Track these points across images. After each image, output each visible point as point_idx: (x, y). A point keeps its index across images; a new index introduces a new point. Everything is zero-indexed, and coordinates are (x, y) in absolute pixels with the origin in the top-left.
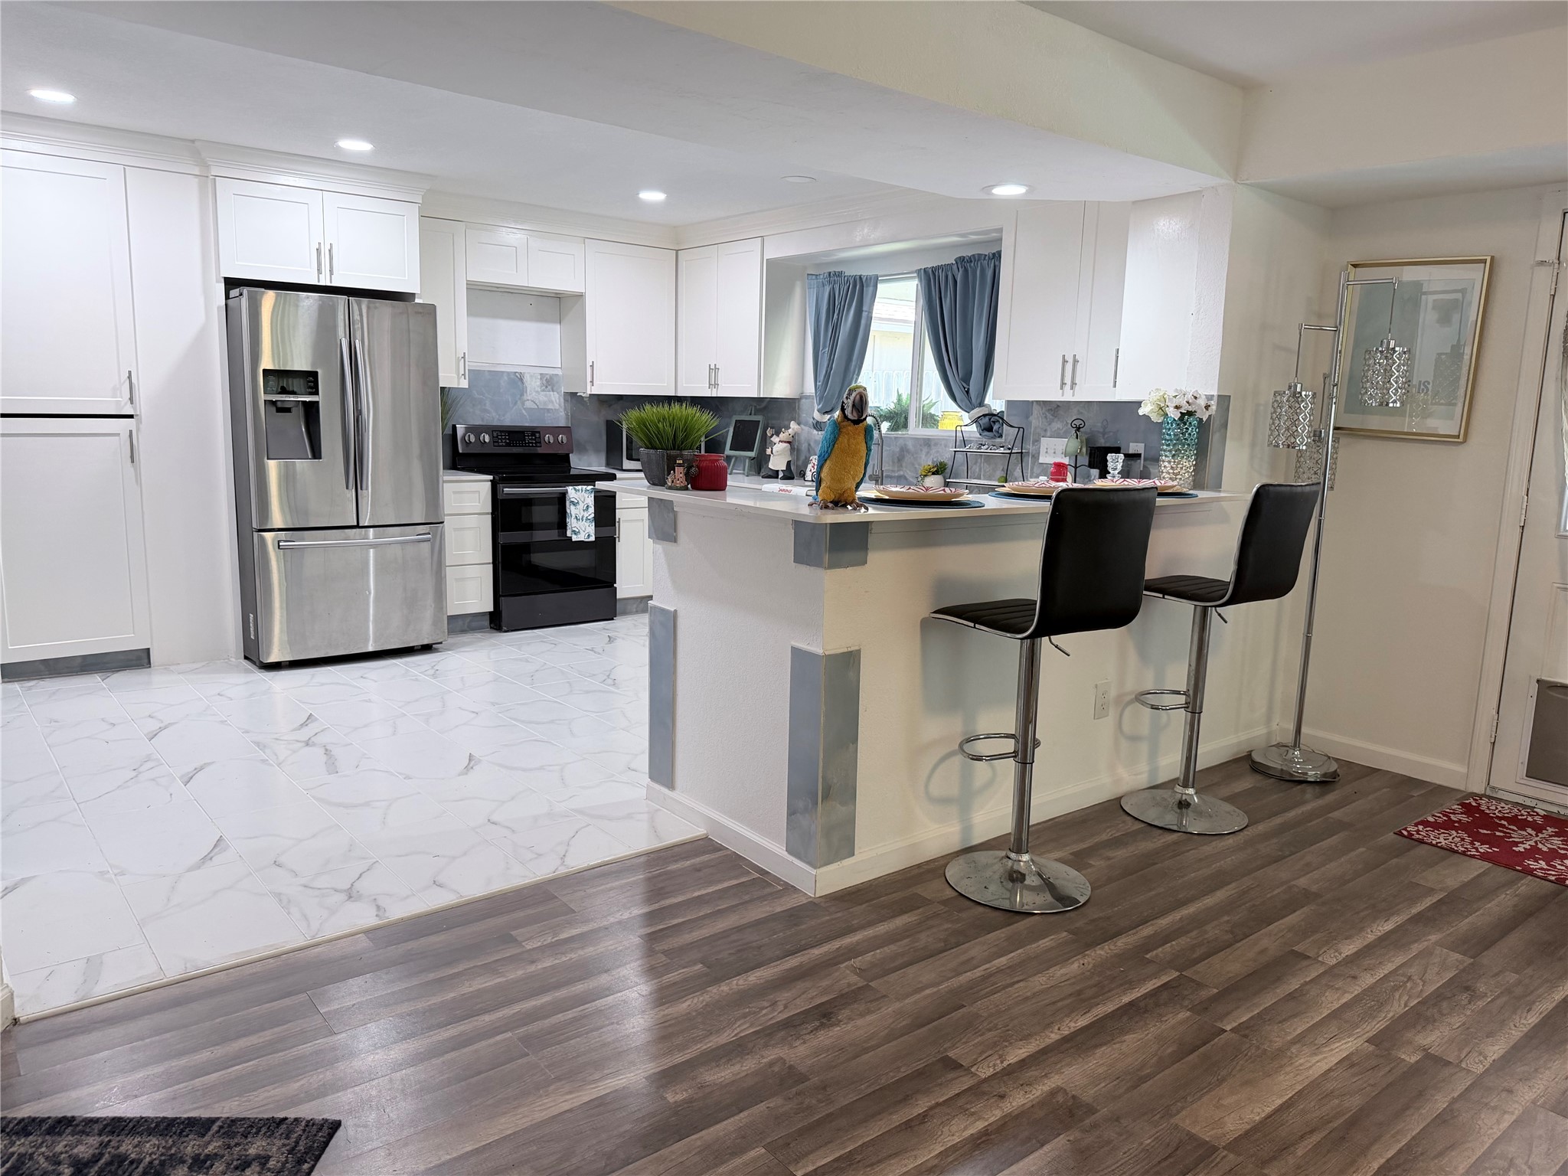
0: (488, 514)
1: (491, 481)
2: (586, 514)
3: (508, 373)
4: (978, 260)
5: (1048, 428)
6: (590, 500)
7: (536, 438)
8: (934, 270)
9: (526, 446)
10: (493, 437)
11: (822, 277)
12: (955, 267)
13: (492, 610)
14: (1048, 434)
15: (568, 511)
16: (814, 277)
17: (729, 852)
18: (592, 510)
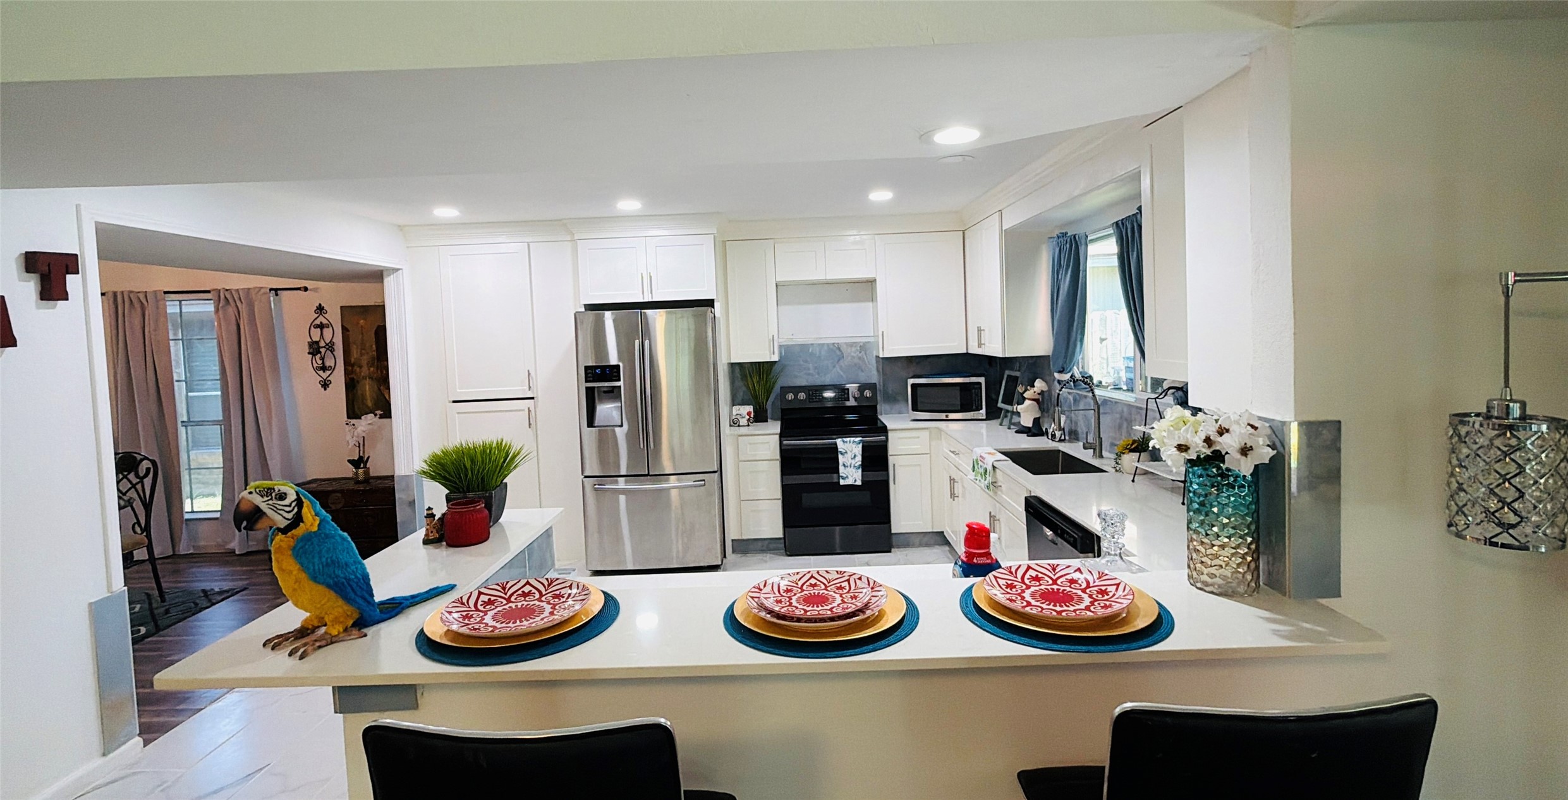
0: (777, 460)
1: (780, 432)
2: (853, 462)
3: (828, 344)
6: (858, 450)
10: (809, 395)
11: (1056, 238)
13: (780, 536)
15: (839, 459)
16: (1051, 237)
18: (859, 458)
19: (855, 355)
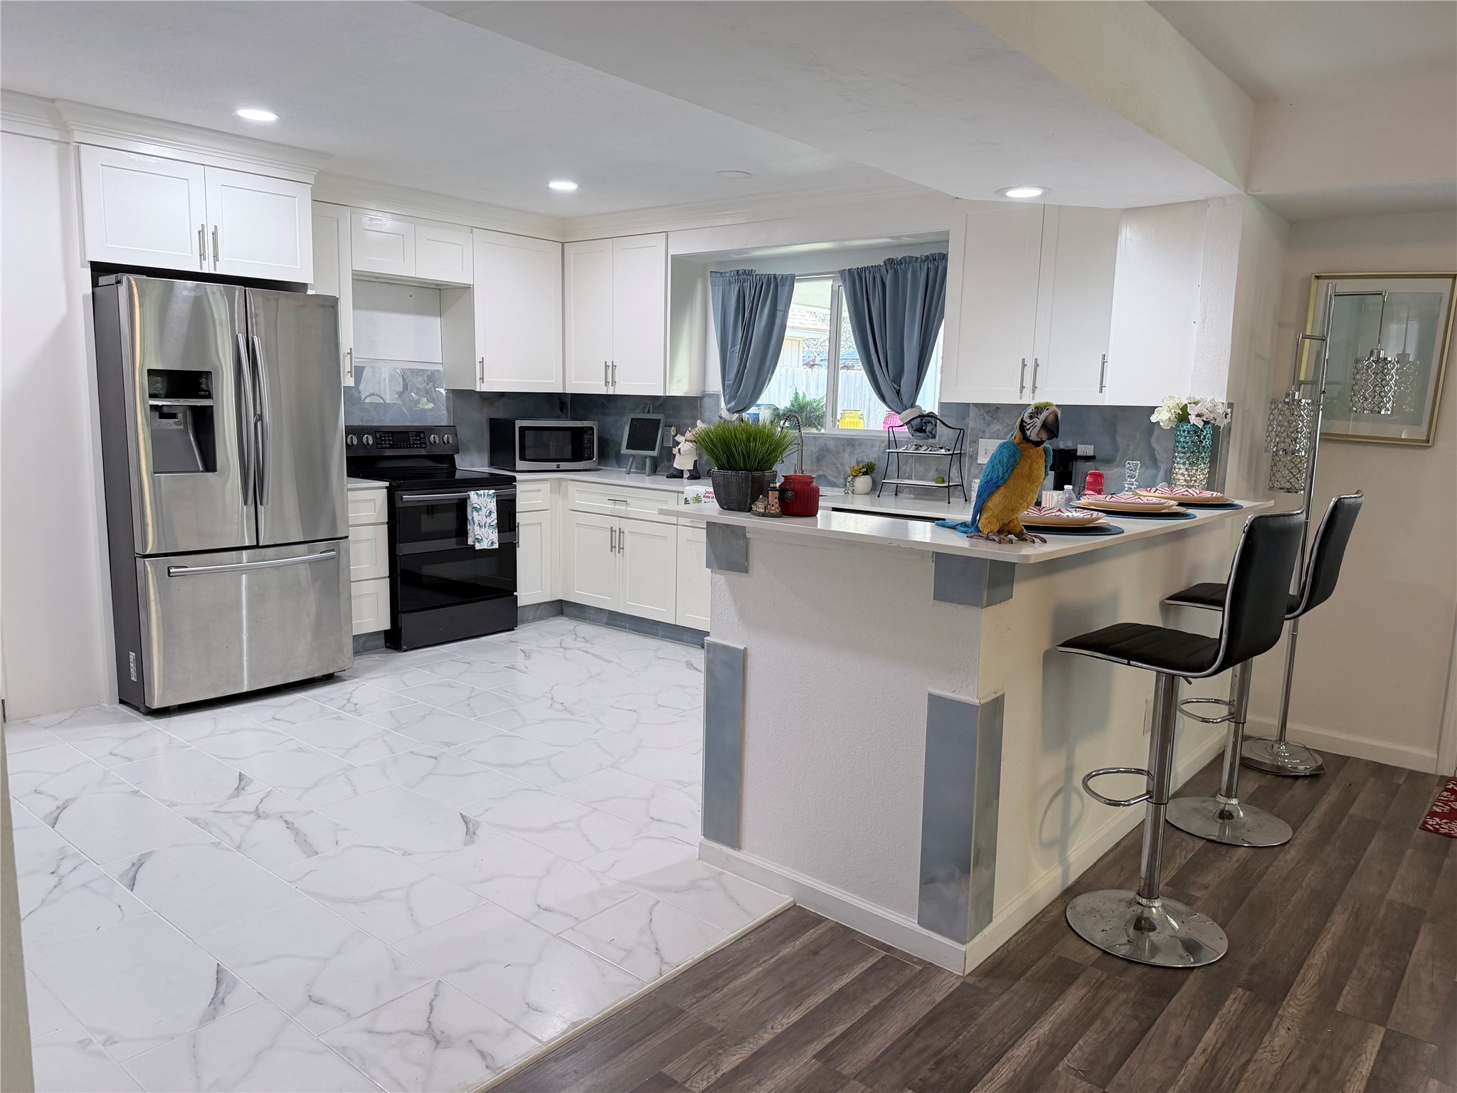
0: (383, 523)
1: (386, 488)
2: (489, 521)
4: (909, 263)
5: (987, 430)
6: (493, 506)
7: (420, 438)
8: (860, 271)
9: (410, 447)
10: (376, 438)
11: (728, 275)
12: (883, 269)
13: (388, 627)
14: (987, 435)
15: (470, 517)
16: (718, 275)
17: (832, 924)
18: (494, 516)
19: (421, 387)
